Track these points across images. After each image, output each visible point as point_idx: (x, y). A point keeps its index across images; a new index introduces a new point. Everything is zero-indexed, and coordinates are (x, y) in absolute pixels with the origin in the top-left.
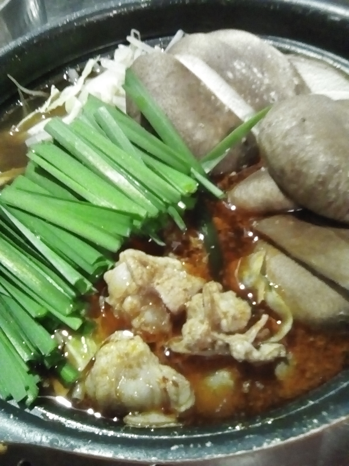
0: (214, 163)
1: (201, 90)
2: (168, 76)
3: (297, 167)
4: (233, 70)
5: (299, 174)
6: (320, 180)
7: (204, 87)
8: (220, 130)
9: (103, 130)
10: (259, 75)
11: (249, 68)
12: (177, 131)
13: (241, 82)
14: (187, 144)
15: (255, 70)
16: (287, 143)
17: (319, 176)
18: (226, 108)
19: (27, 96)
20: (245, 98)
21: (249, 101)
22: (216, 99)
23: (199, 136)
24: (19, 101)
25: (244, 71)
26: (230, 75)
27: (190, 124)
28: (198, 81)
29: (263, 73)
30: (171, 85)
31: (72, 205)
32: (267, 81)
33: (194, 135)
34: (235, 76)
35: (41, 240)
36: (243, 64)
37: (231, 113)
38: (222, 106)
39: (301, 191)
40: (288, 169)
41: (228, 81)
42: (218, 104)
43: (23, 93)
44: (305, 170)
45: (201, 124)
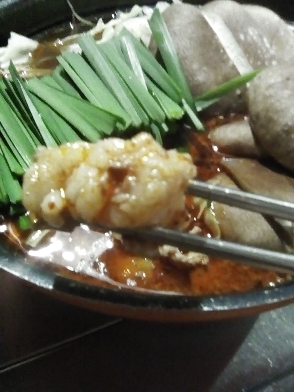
0: (206, 104)
1: (214, 42)
2: (189, 24)
3: (270, 114)
4: (246, 34)
5: (270, 120)
6: (286, 128)
7: (217, 40)
8: (220, 78)
9: (123, 54)
10: (268, 45)
11: (261, 36)
12: (183, 68)
13: (249, 45)
14: (188, 81)
15: (265, 40)
16: (267, 93)
17: (286, 125)
18: (231, 63)
19: (77, 21)
20: (249, 59)
21: (251, 62)
22: (225, 53)
23: (200, 78)
24: (70, 23)
25: (255, 38)
26: (242, 37)
27: (195, 66)
28: (213, 34)
29: (271, 45)
30: (190, 31)
31: (76, 101)
32: (272, 52)
33: (196, 76)
34: (246, 39)
35: (42, 119)
36: (256, 32)
37: (234, 67)
38: (228, 59)
39: (268, 137)
40: (262, 115)
41: (238, 41)
42: (225, 57)
43: (76, 18)
44: (275, 117)
45: (205, 69)
